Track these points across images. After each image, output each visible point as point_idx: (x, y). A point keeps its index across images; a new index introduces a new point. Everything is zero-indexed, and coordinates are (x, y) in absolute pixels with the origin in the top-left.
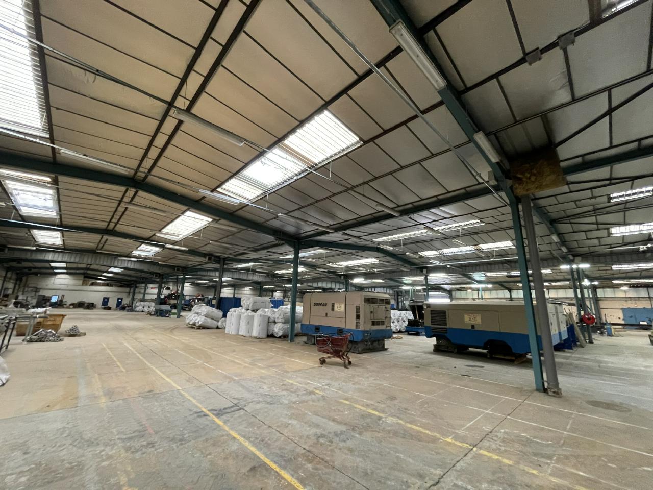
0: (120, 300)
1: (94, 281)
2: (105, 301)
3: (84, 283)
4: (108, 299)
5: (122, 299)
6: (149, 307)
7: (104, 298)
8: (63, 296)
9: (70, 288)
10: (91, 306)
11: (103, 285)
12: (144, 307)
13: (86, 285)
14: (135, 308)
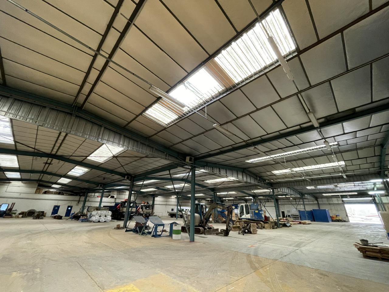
0: (69, 208)
1: (47, 190)
2: (56, 209)
3: (38, 192)
4: (58, 207)
5: (71, 207)
6: (106, 216)
7: (55, 206)
8: (13, 204)
9: (23, 196)
10: (40, 215)
11: (56, 193)
12: (100, 216)
13: (39, 193)
14: (91, 217)
